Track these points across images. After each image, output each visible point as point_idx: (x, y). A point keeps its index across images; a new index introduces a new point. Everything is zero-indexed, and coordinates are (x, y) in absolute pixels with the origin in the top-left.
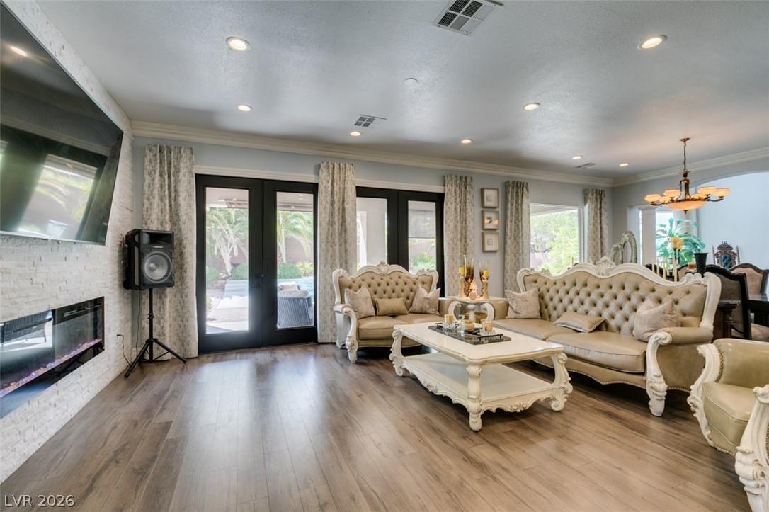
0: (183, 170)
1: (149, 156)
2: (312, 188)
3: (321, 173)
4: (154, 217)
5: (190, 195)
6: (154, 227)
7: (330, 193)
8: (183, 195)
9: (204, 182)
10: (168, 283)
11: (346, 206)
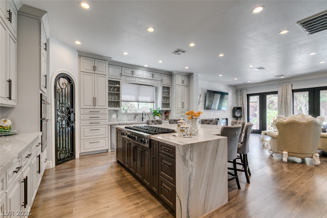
0: (244, 94)
1: (239, 92)
2: (276, 93)
3: (279, 88)
4: (239, 104)
5: (246, 99)
6: (239, 106)
7: (281, 93)
8: (244, 99)
9: (248, 96)
10: (241, 117)
11: (288, 97)
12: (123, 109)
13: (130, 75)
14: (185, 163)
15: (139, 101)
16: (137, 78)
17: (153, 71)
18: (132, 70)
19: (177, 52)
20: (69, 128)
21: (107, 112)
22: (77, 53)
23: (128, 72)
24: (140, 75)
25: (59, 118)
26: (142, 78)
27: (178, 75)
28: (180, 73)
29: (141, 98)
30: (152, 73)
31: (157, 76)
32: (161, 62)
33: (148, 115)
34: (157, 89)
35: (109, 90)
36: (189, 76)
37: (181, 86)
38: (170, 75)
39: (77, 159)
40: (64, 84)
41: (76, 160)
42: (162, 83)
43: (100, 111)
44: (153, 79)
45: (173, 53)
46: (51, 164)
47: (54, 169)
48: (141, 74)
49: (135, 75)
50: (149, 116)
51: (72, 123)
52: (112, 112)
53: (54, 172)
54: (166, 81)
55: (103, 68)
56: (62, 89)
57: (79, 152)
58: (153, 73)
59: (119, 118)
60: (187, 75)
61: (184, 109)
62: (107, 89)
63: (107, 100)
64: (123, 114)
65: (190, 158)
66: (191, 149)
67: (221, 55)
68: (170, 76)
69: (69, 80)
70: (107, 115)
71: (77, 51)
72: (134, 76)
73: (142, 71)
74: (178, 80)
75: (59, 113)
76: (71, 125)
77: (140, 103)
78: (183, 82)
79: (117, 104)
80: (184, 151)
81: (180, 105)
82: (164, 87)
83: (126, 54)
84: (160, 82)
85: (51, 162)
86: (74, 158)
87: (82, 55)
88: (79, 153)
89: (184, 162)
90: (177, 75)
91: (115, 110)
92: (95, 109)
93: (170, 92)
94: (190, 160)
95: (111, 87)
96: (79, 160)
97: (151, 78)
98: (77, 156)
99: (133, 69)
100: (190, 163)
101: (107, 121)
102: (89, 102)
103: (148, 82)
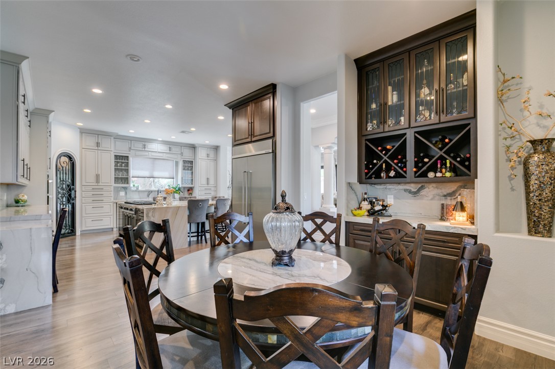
12: (134, 186)
13: (141, 149)
15: (155, 177)
16: (150, 153)
17: (170, 144)
18: (144, 143)
19: (184, 132)
20: (70, 205)
21: (113, 189)
22: (79, 130)
23: (139, 145)
24: (155, 149)
25: (60, 195)
26: (157, 152)
27: (202, 148)
28: (204, 146)
29: (156, 174)
30: (169, 146)
31: (176, 150)
34: (177, 163)
35: (116, 165)
36: (216, 148)
37: (206, 160)
38: (193, 147)
39: (78, 236)
40: (65, 163)
42: (182, 157)
43: (104, 188)
44: (171, 152)
48: (157, 147)
49: (148, 148)
51: (73, 200)
52: (119, 189)
54: (188, 155)
55: (107, 143)
56: (63, 167)
57: (79, 229)
58: (171, 146)
59: (128, 196)
60: (213, 148)
61: (209, 185)
62: (113, 164)
63: (113, 177)
64: (133, 191)
68: (193, 149)
69: (70, 158)
70: (112, 192)
71: (79, 128)
72: (146, 150)
73: (157, 144)
74: (202, 153)
75: (60, 190)
76: (72, 202)
77: (155, 179)
78: (208, 155)
79: (126, 180)
80: (147, 211)
81: (204, 181)
82: (185, 161)
84: (179, 156)
86: (75, 235)
87: (84, 131)
88: (80, 231)
90: (200, 148)
91: (123, 187)
92: (98, 186)
93: (192, 167)
95: (118, 162)
97: (168, 152)
98: (78, 232)
101: (112, 198)
102: (92, 179)
103: (165, 156)
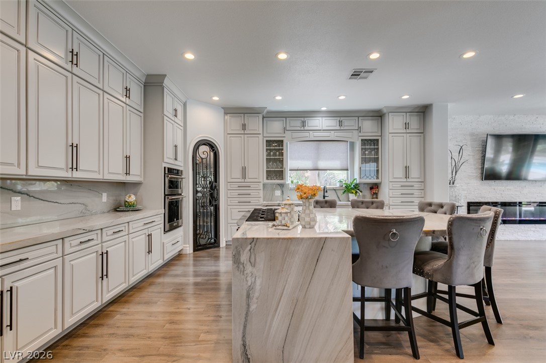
12: (292, 182)
13: (299, 129)
14: (238, 267)
15: (320, 168)
16: (311, 132)
17: (340, 115)
18: (303, 119)
19: (356, 75)
20: (212, 208)
21: (261, 187)
22: (223, 110)
23: (297, 123)
24: (317, 126)
25: (199, 195)
26: (321, 130)
27: (393, 114)
28: (398, 110)
29: (322, 164)
30: (339, 119)
31: (349, 123)
32: (342, 97)
33: (336, 192)
34: (352, 145)
35: (269, 155)
36: (424, 111)
37: (405, 135)
38: (378, 116)
39: (222, 247)
40: (205, 153)
41: (221, 249)
42: (360, 134)
43: (251, 186)
44: (342, 128)
45: (350, 78)
46: (188, 248)
47: (192, 255)
48: (321, 123)
49: (308, 126)
50: (337, 194)
51: (216, 201)
52: (274, 187)
53: (192, 259)
54: (369, 128)
55: (255, 124)
56: (202, 159)
57: (224, 239)
58: (342, 118)
59: (285, 196)
60: (416, 111)
61: (408, 180)
62: (265, 153)
63: (265, 169)
64: (291, 190)
65: (250, 261)
66: (251, 247)
67: (469, 55)
68: (380, 118)
69: (212, 147)
70: (261, 192)
71: (222, 108)
72: (306, 128)
73: (320, 118)
74: (394, 124)
75: (199, 189)
76: (214, 204)
77: (320, 171)
78: (407, 126)
79: (280, 174)
80: (236, 248)
81: (400, 173)
82: (366, 140)
83: (279, 98)
84: (356, 132)
85: (188, 246)
86: (219, 246)
87: (230, 111)
88: (226, 241)
89: (236, 265)
90: (390, 114)
91: (279, 184)
92: (244, 182)
93: (378, 149)
94: (249, 263)
95: (271, 150)
96: (224, 249)
97: (338, 128)
98: (223, 244)
99: (304, 117)
100: (249, 269)
101: (261, 199)
102: (237, 174)
103: (333, 136)
